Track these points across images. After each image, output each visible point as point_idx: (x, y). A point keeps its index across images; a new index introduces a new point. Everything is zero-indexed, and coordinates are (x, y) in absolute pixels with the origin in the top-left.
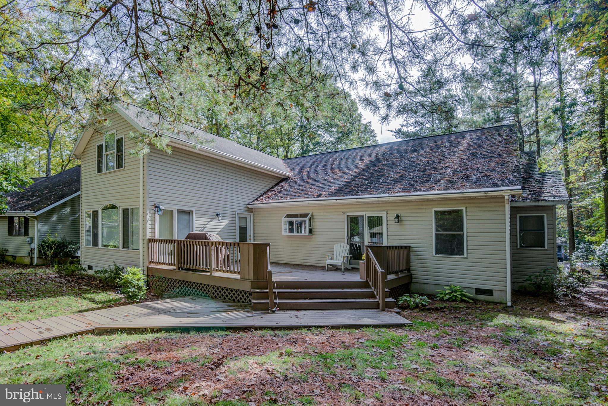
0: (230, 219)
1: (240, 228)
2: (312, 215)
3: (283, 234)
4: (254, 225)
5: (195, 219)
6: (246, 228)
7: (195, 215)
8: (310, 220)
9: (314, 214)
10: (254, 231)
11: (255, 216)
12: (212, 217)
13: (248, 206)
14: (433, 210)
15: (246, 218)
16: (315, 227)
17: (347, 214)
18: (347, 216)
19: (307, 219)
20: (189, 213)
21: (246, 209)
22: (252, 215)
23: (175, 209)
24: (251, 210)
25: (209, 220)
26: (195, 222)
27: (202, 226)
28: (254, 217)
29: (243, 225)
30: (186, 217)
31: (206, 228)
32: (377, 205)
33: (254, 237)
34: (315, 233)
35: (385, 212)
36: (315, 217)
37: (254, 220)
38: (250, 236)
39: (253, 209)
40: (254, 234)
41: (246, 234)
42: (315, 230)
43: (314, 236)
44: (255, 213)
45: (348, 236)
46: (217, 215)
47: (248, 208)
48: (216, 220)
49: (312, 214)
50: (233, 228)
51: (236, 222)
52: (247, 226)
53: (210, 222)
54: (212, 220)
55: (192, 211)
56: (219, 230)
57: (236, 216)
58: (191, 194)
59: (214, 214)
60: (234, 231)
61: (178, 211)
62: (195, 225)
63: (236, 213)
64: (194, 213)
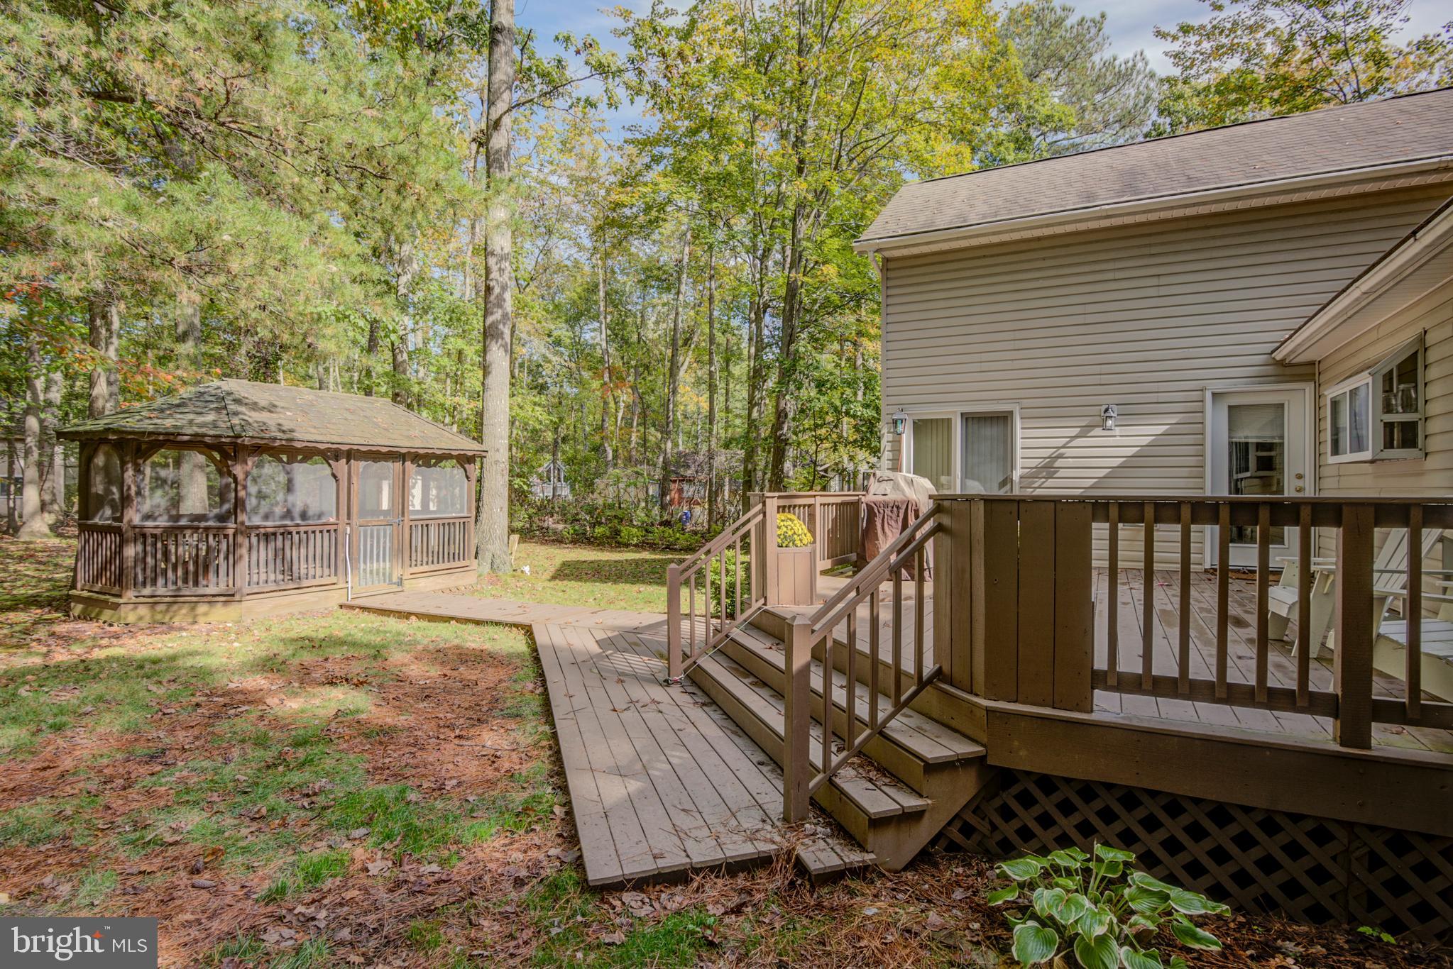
0: (1174, 419)
1: (1239, 450)
3: (1330, 461)
4: (1318, 432)
5: (1019, 432)
6: (1277, 446)
7: (1018, 423)
9: (1429, 339)
10: (1318, 455)
11: (1323, 388)
12: (1083, 422)
13: (1279, 356)
15: (1281, 406)
20: (1002, 419)
21: (1268, 370)
22: (1309, 388)
23: (954, 413)
24: (1302, 372)
25: (1075, 431)
26: (1019, 443)
27: (1048, 452)
28: (1317, 397)
29: (1251, 433)
30: (989, 431)
31: (1061, 456)
33: (1319, 479)
34: (1437, 442)
36: (1431, 355)
38: (1297, 476)
39: (1312, 364)
40: (1318, 466)
41: (1280, 468)
44: (1324, 379)
46: (1105, 412)
47: (1281, 364)
48: (1098, 431)
50: (1191, 450)
51: (1204, 428)
52: (1282, 437)
53: (1076, 437)
54: (1085, 431)
55: (1011, 412)
56: (1118, 462)
57: (1204, 407)
58: (1008, 365)
59: (1094, 410)
60: (1192, 461)
61: (968, 418)
62: (1019, 452)
63: (1204, 396)
64: (1017, 415)
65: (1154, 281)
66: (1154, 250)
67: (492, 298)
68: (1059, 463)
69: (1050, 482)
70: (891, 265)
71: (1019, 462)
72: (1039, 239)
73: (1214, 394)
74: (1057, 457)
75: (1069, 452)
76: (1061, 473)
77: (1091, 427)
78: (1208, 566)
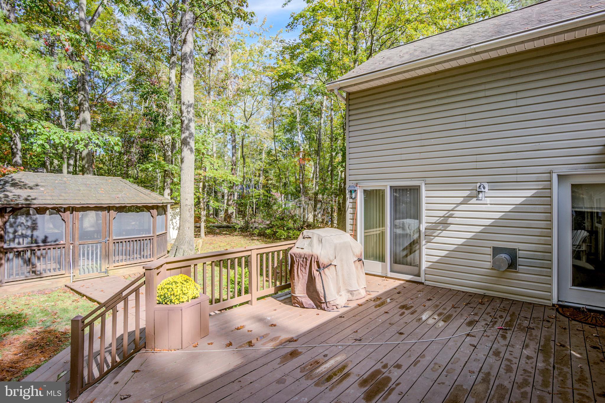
0: (529, 193)
7: (424, 193)
12: (468, 194)
23: (386, 186)
25: (460, 200)
26: (424, 206)
27: (443, 213)
31: (451, 216)
48: (474, 201)
50: (542, 216)
53: (461, 204)
54: (466, 200)
55: (420, 187)
56: (489, 222)
57: (551, 185)
59: (472, 186)
60: (543, 224)
61: (394, 189)
63: (551, 177)
64: (423, 188)
65: (513, 96)
66: (513, 74)
67: (184, 126)
68: (450, 220)
69: (444, 233)
70: (351, 97)
71: (424, 219)
72: (435, 73)
73: (559, 176)
74: (448, 217)
75: (457, 214)
76: (452, 227)
77: (470, 197)
78: (555, 301)
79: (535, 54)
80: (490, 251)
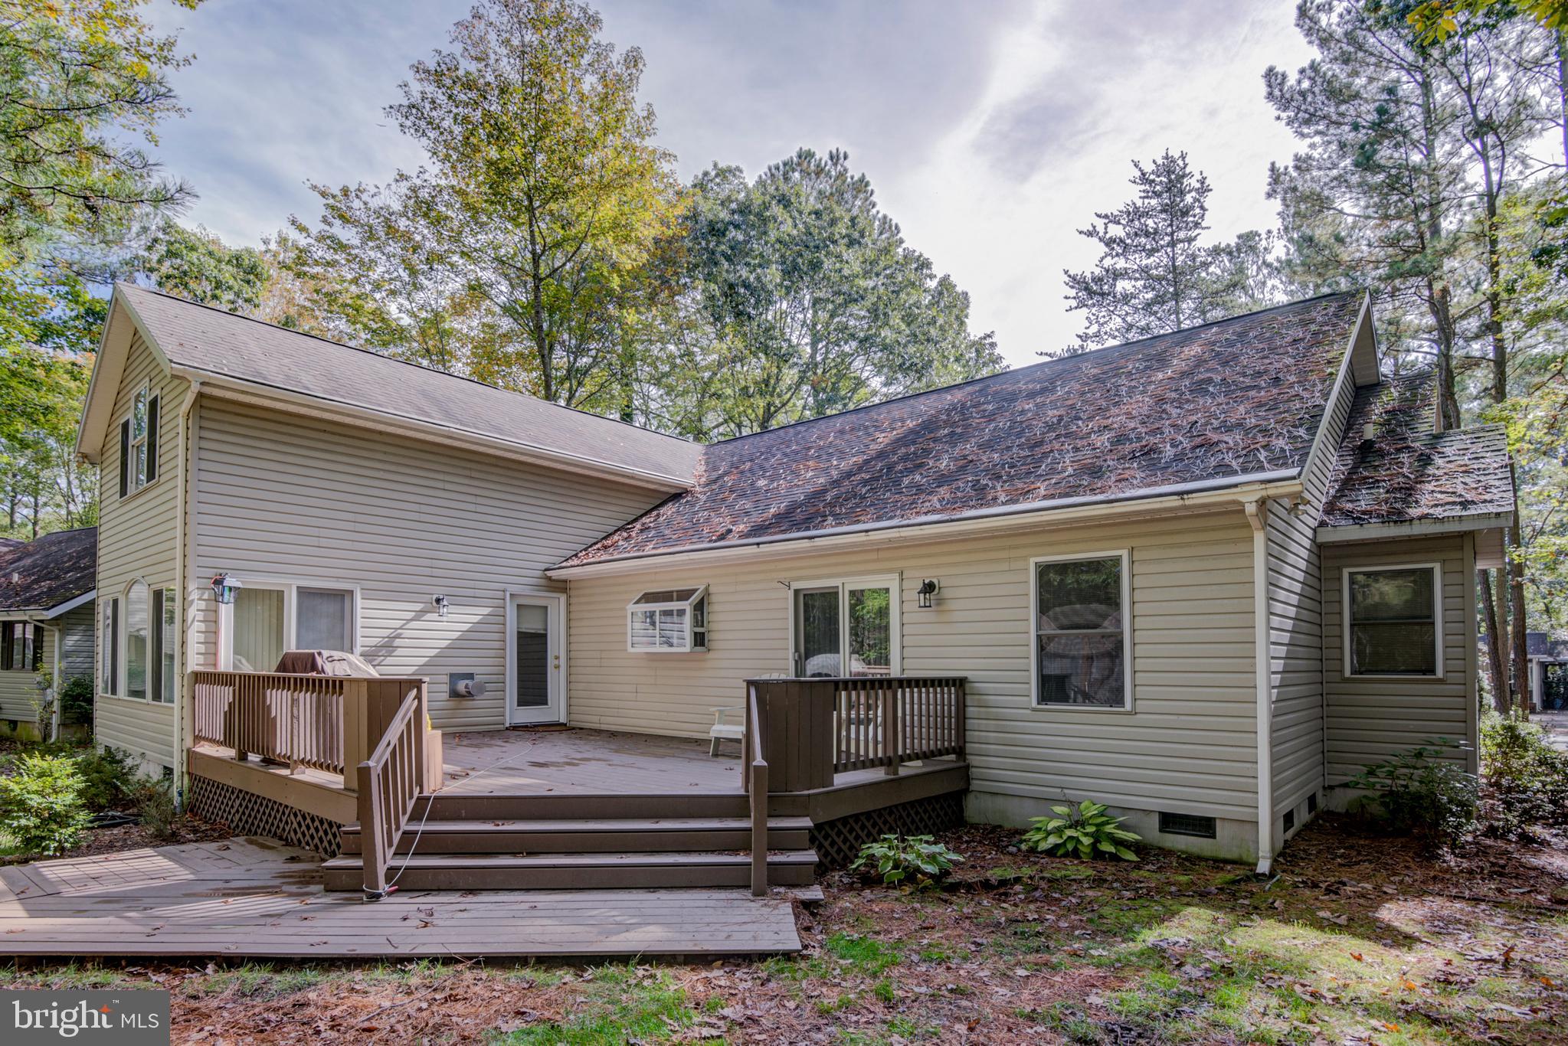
0: (487, 611)
1: (523, 638)
2: (707, 592)
3: (631, 650)
4: (569, 628)
5: (359, 612)
6: (545, 636)
7: (359, 602)
8: (700, 607)
9: (712, 590)
10: (569, 643)
11: (573, 600)
12: (419, 607)
13: (549, 573)
14: (1032, 561)
15: (547, 608)
16: (713, 627)
17: (796, 585)
18: (797, 592)
19: (687, 606)
20: (341, 597)
21: (543, 582)
22: (563, 598)
23: (288, 585)
24: (561, 586)
25: (411, 615)
26: (359, 622)
27: (387, 632)
28: (569, 605)
29: (532, 625)
30: (329, 607)
31: (398, 637)
32: (874, 556)
33: (569, 659)
34: (714, 645)
35: (896, 576)
36: (714, 598)
37: (569, 612)
38: (557, 658)
39: (565, 581)
40: (568, 651)
41: (546, 651)
42: (714, 636)
43: (711, 655)
44: (573, 593)
45: (797, 649)
46: (438, 601)
47: (549, 579)
48: (434, 616)
49: (707, 589)
50: (496, 636)
51: (505, 620)
52: (546, 630)
53: (412, 620)
54: (419, 615)
55: (351, 592)
56: (445, 644)
57: (505, 603)
58: (348, 545)
59: (427, 598)
60: (497, 645)
61: (303, 592)
62: (359, 632)
63: (505, 595)
64: (358, 596)
66: (474, 474)
68: (397, 642)
69: (389, 660)
70: (205, 402)
71: (359, 641)
72: (381, 433)
73: (511, 595)
74: (395, 637)
75: (407, 633)
76: (399, 651)
77: (423, 612)
78: (507, 725)
79: (493, 461)
80: (446, 679)
